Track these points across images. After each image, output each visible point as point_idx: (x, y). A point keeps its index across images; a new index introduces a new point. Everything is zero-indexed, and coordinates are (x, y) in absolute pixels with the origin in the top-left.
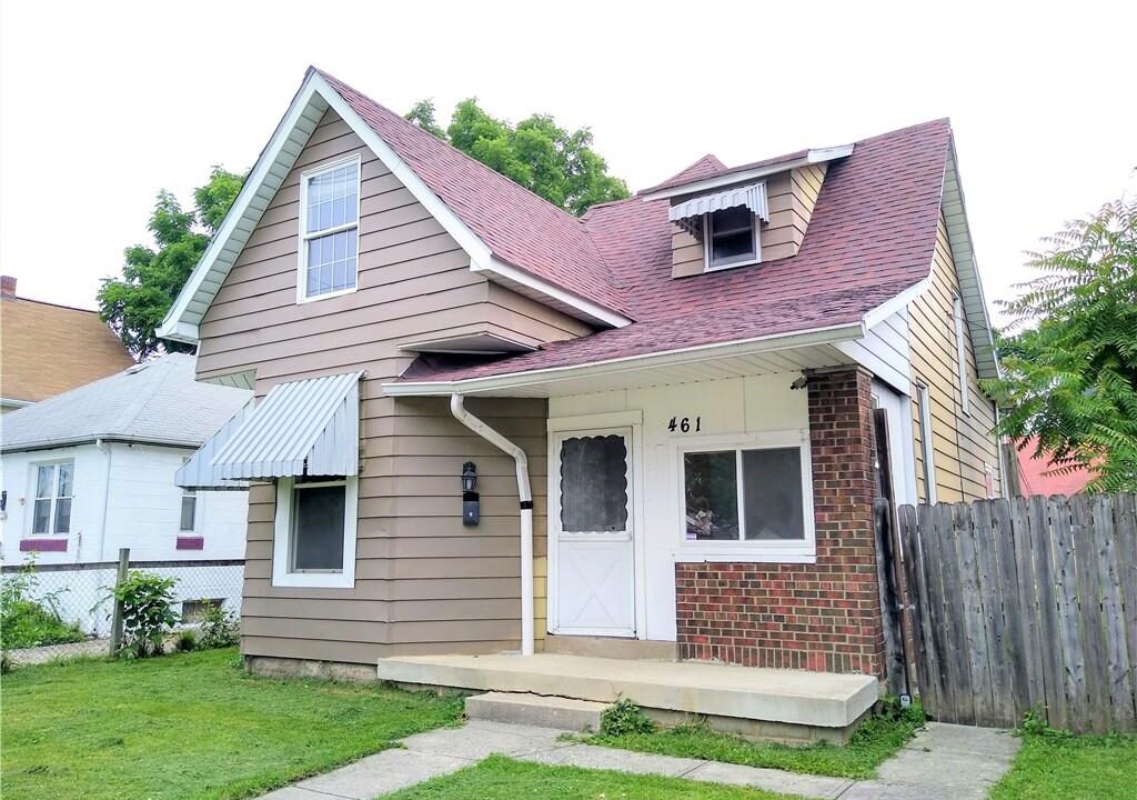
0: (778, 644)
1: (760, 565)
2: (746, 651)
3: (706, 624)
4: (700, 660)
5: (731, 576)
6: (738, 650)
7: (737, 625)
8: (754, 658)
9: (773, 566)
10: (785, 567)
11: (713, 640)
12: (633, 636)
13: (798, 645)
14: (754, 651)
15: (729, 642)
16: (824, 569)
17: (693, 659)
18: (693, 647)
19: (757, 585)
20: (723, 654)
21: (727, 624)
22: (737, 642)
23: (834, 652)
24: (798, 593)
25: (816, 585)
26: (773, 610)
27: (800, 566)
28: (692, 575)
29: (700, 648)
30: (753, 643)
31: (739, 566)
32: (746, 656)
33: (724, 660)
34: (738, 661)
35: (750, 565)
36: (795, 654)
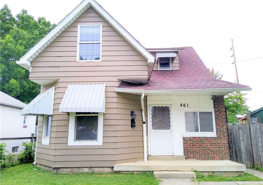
0: (208, 155)
1: (204, 138)
2: (201, 157)
3: (191, 151)
4: (190, 160)
5: (197, 140)
6: (199, 157)
7: (199, 151)
8: (203, 158)
9: (207, 138)
10: (209, 138)
11: (193, 155)
12: (173, 155)
13: (213, 155)
14: (203, 157)
15: (197, 155)
16: (218, 138)
17: (188, 160)
18: (188, 157)
19: (203, 142)
20: (196, 158)
21: (196, 151)
22: (199, 155)
23: (221, 156)
24: (213, 144)
25: (216, 142)
26: (207, 147)
27: (213, 138)
28: (187, 140)
29: (190, 157)
30: (203, 155)
31: (199, 138)
32: (201, 158)
33: (196, 159)
34: (199, 159)
35: (201, 138)
36: (212, 157)
